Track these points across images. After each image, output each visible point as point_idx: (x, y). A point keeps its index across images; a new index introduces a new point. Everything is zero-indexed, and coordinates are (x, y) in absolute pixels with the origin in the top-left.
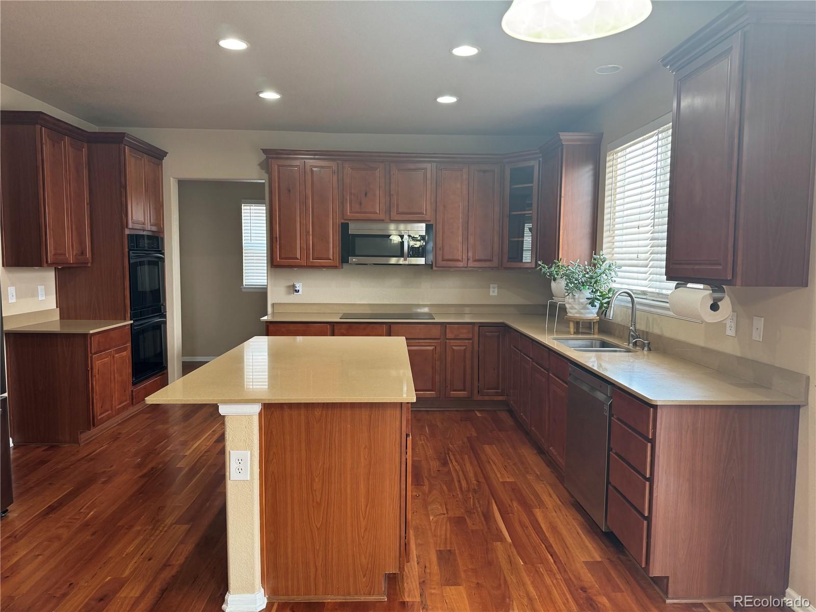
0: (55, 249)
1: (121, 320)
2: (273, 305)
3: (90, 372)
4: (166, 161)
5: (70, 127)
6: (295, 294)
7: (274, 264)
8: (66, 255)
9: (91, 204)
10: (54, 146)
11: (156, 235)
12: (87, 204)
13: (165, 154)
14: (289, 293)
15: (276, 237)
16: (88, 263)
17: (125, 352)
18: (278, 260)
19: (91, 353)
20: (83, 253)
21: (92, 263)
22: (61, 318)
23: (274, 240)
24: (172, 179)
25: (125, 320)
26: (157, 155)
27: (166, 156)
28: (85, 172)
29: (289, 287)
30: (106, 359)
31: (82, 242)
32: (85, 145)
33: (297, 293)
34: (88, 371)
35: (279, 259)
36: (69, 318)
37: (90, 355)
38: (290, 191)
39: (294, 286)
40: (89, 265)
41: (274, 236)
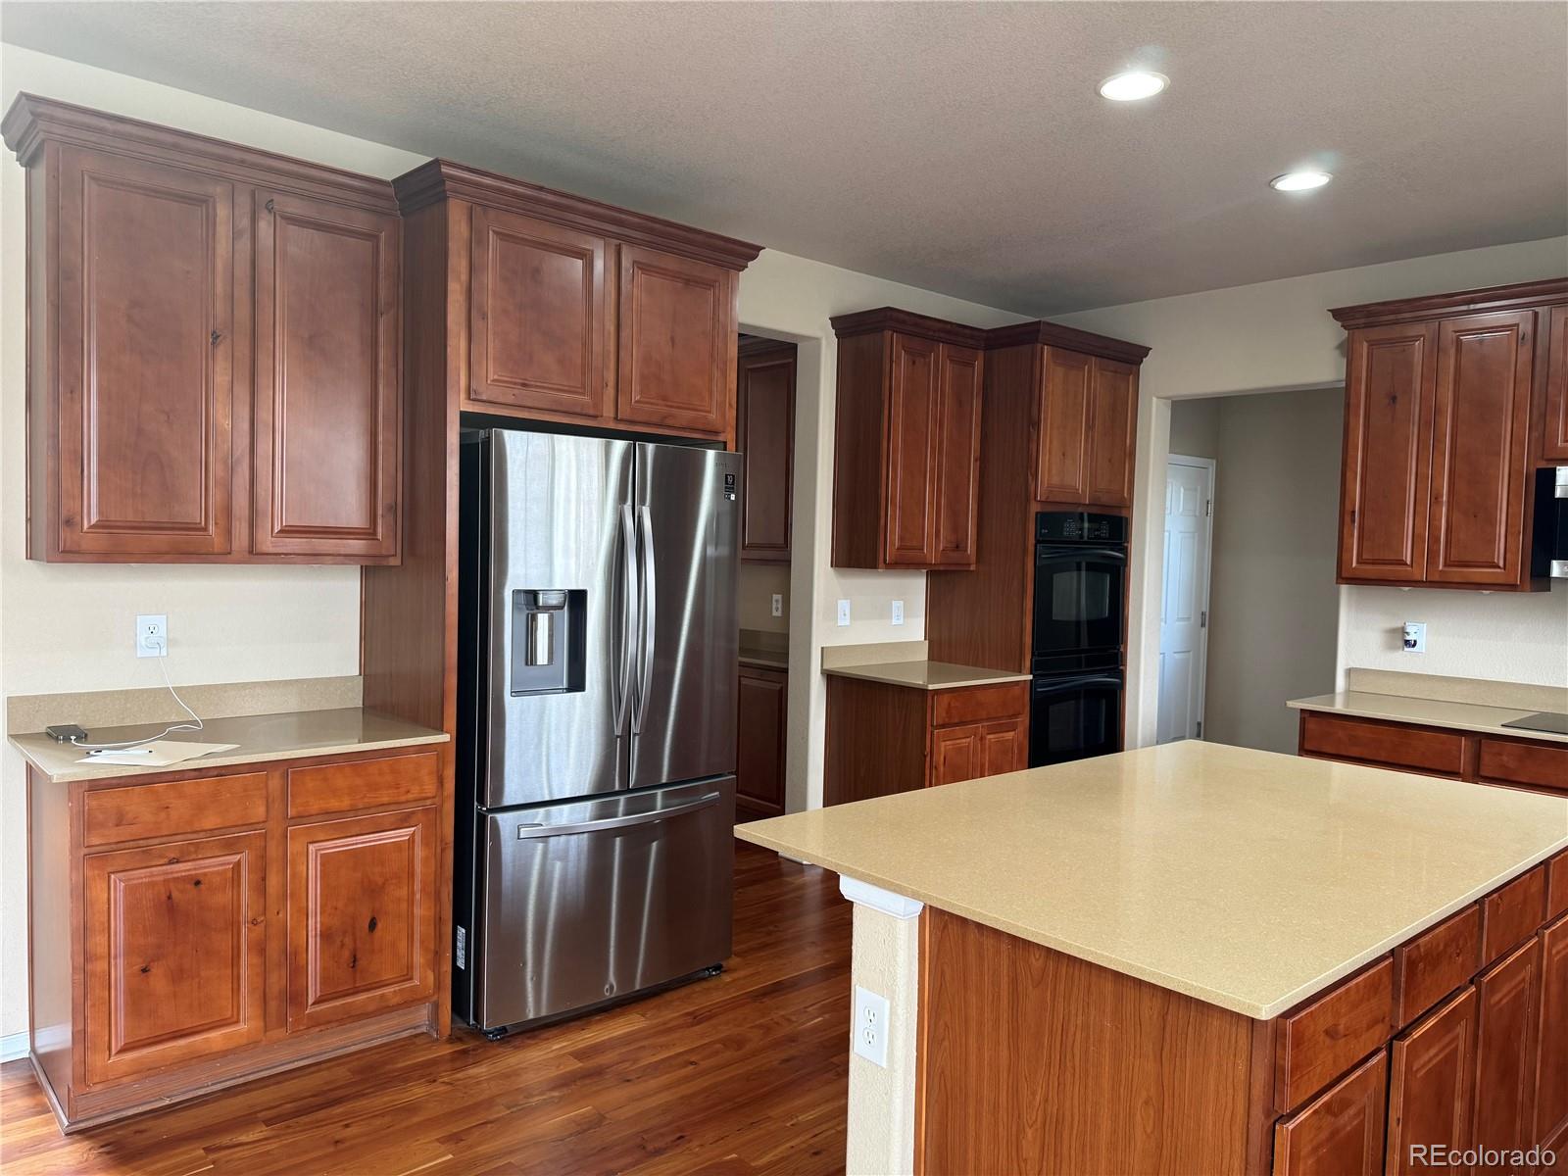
0: (901, 539)
1: (1014, 671)
2: (1349, 672)
3: (928, 759)
4: (1147, 366)
5: (949, 327)
6: (1406, 649)
7: (1344, 575)
8: (923, 549)
9: (983, 459)
10: (914, 363)
11: (1115, 513)
12: (976, 460)
13: (1144, 351)
14: (1392, 647)
15: (1354, 512)
16: (969, 565)
17: (1012, 733)
18: (1354, 565)
19: (932, 726)
20: (958, 547)
21: (978, 561)
22: (931, 658)
23: (1347, 519)
24: (1154, 399)
25: (1020, 672)
26: (1128, 358)
27: (1146, 356)
28: (976, 404)
29: (1393, 631)
30: (964, 740)
31: (958, 528)
32: (981, 354)
33: (1411, 649)
34: (925, 756)
35: (1358, 562)
36: (940, 660)
37: (929, 728)
38: (1394, 399)
39: (1403, 631)
40: (973, 568)
41: (1348, 507)
